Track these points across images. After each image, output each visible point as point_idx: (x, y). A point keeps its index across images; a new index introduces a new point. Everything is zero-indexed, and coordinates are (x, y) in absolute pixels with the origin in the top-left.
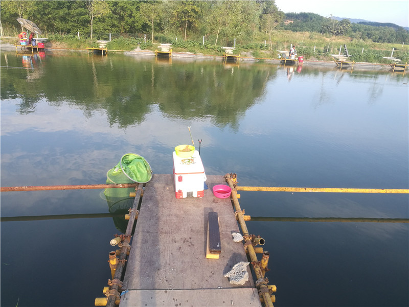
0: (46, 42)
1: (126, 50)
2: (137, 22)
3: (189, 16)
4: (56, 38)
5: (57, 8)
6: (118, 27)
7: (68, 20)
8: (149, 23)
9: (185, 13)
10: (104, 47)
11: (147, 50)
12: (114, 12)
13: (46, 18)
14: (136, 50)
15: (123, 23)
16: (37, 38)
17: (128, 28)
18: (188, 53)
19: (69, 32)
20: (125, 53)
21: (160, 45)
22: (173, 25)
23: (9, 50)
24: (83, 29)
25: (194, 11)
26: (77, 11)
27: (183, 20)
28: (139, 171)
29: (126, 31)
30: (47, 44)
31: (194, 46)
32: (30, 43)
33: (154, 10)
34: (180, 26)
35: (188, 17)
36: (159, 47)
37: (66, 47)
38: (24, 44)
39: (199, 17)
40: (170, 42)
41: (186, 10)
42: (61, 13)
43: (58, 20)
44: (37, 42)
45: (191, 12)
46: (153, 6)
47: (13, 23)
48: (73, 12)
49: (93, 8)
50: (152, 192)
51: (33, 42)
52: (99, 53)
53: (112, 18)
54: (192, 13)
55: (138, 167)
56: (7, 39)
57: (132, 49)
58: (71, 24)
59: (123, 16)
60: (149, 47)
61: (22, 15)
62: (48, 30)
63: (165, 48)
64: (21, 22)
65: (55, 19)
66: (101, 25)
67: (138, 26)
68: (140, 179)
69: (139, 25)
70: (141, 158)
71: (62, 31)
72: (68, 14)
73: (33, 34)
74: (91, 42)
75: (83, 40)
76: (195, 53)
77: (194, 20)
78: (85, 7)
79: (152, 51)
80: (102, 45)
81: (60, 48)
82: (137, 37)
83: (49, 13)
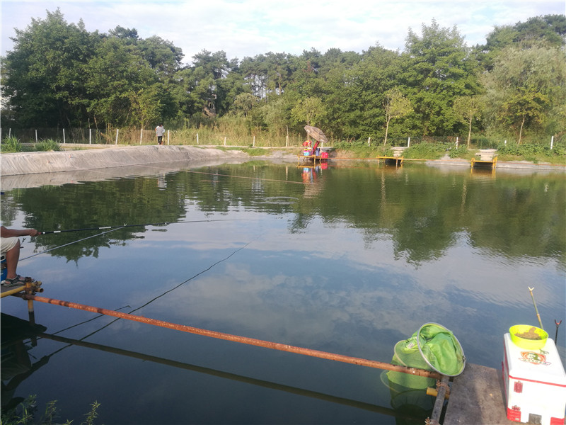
0: (331, 152)
1: (429, 158)
2: (447, 121)
3: (530, 109)
4: (343, 146)
5: (348, 111)
6: (419, 128)
7: (359, 124)
8: (464, 122)
9: (522, 104)
10: (399, 155)
11: (459, 159)
12: (417, 111)
13: (334, 123)
14: (443, 159)
15: (427, 124)
16: (322, 147)
17: (434, 129)
18: (523, 162)
19: (358, 137)
20: (427, 163)
21: (479, 152)
22: (501, 122)
23: (291, 161)
24: (376, 133)
25: (538, 100)
26: (371, 112)
27: (518, 114)
28: (444, 355)
29: (430, 134)
30: (331, 154)
31: (535, 151)
32: (314, 153)
33: (474, 105)
34: (513, 123)
35: (526, 110)
36: (477, 154)
37: (353, 156)
38: (307, 154)
39: (546, 108)
40: (494, 146)
41: (525, 100)
42: (352, 115)
43: (347, 124)
44: (321, 151)
45: (533, 102)
46: (473, 99)
47: (299, 131)
48: (366, 114)
49: (391, 107)
50: (465, 397)
51: (317, 152)
52: (392, 163)
53: (413, 118)
54: (534, 104)
55: (444, 347)
56: (292, 149)
57: (438, 157)
58: (361, 128)
59: (429, 114)
60: (462, 154)
61: (310, 123)
62: (334, 137)
63: (486, 155)
64: (308, 131)
65: (344, 124)
66: (398, 127)
67: (447, 126)
68: (444, 369)
69: (449, 125)
70: (448, 334)
71: (350, 137)
72: (360, 117)
73: (318, 143)
74: (384, 149)
75: (373, 148)
76: (536, 162)
77: (536, 113)
78: (381, 107)
79: (465, 161)
80: (398, 152)
81: (346, 158)
82: (446, 141)
83: (338, 118)
